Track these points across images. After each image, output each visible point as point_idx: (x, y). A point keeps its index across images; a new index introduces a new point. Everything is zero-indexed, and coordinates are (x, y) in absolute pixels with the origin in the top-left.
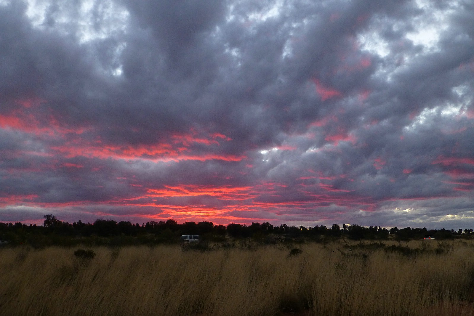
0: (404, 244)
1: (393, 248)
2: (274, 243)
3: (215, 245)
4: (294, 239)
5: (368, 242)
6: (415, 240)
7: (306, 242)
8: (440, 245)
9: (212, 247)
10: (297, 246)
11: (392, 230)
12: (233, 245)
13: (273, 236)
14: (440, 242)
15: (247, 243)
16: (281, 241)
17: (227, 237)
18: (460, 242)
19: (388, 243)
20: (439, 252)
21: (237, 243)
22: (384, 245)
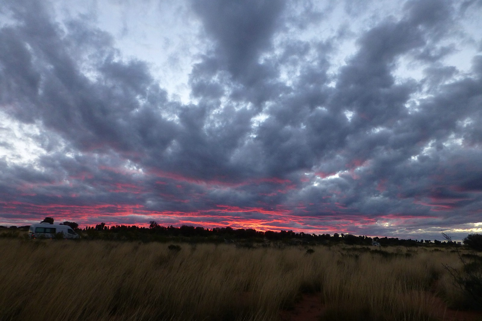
0: (383, 249)
1: (376, 251)
2: (296, 244)
3: (257, 245)
4: (308, 243)
5: (358, 246)
6: (391, 246)
7: (317, 245)
8: (408, 251)
9: (255, 246)
10: (311, 248)
11: (375, 239)
12: (269, 245)
13: (295, 240)
14: (408, 249)
15: (278, 244)
16: (300, 244)
17: (265, 239)
18: (422, 249)
19: (372, 248)
20: (408, 255)
21: (272, 244)
22: (370, 249)
